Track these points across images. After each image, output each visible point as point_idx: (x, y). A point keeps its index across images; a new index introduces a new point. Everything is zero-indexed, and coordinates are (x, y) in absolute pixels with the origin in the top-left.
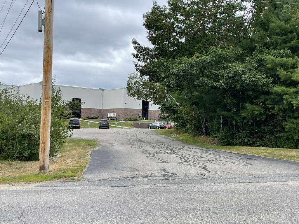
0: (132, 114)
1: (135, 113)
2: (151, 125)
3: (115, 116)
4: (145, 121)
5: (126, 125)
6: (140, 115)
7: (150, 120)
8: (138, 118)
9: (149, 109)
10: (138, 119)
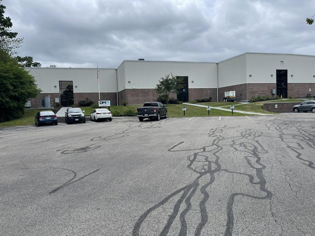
0: (260, 91)
1: (266, 89)
3: (235, 95)
5: (253, 109)
6: (274, 91)
7: (291, 98)
9: (288, 82)
10: (270, 98)
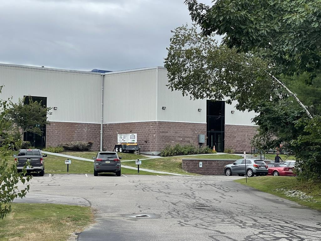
0: (179, 137)
1: (190, 133)
2: (232, 165)
3: (136, 141)
4: (217, 156)
5: (166, 167)
6: (203, 139)
7: (229, 152)
8: (196, 147)
9: (226, 123)
10: (195, 150)
